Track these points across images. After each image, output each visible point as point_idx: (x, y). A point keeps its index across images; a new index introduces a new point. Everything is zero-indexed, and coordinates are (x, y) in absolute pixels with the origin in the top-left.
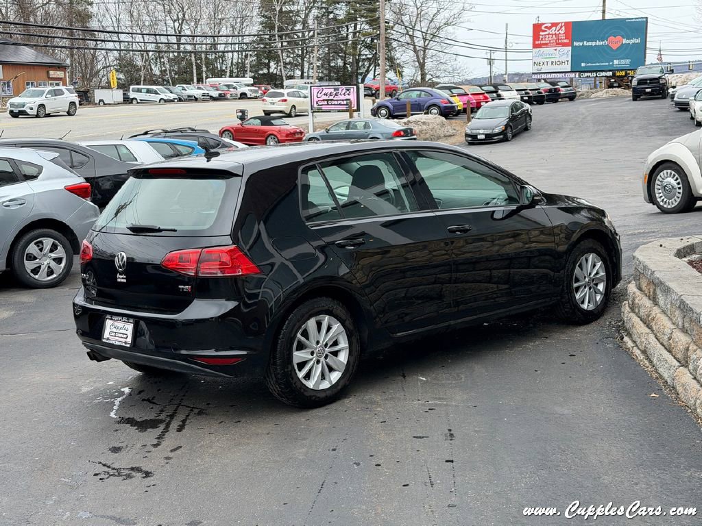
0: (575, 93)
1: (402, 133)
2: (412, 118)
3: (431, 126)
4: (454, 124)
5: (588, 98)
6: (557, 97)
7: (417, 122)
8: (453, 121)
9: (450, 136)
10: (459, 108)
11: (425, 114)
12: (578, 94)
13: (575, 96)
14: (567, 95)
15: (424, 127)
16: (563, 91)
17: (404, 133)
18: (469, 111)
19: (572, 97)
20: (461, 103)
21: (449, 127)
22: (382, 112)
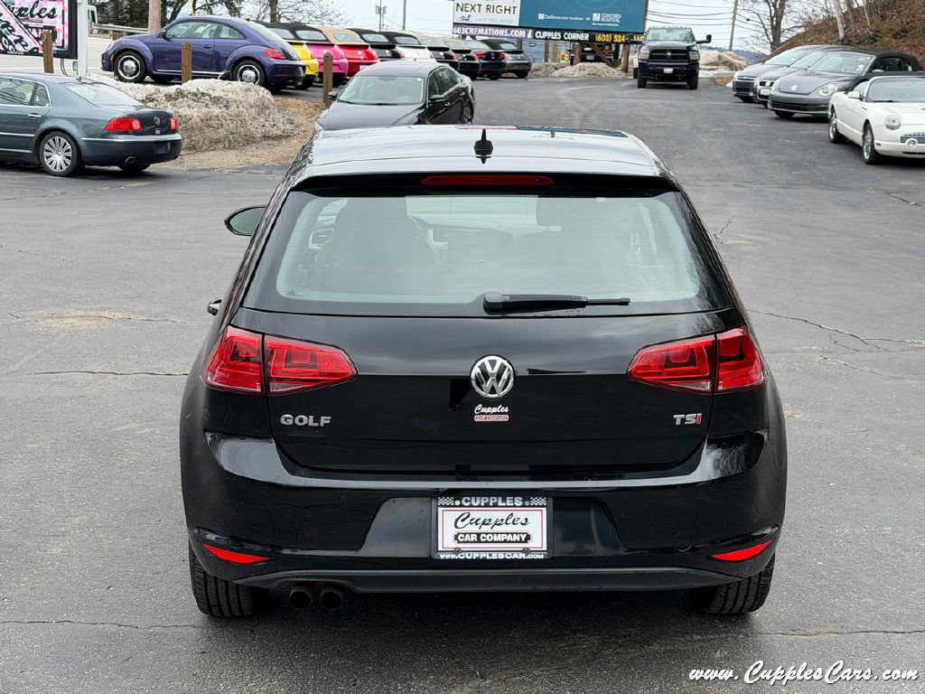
0: (528, 65)
1: (136, 125)
2: (191, 86)
3: (233, 110)
4: (292, 109)
5: (548, 76)
6: (499, 70)
7: (197, 96)
8: (290, 100)
9: (278, 138)
10: (308, 72)
11: (223, 78)
12: (534, 66)
13: (529, 70)
14: (516, 68)
15: (215, 110)
16: (509, 59)
17: (142, 125)
18: (329, 79)
19: (522, 72)
20: (316, 62)
21: (278, 116)
22: (126, 63)
